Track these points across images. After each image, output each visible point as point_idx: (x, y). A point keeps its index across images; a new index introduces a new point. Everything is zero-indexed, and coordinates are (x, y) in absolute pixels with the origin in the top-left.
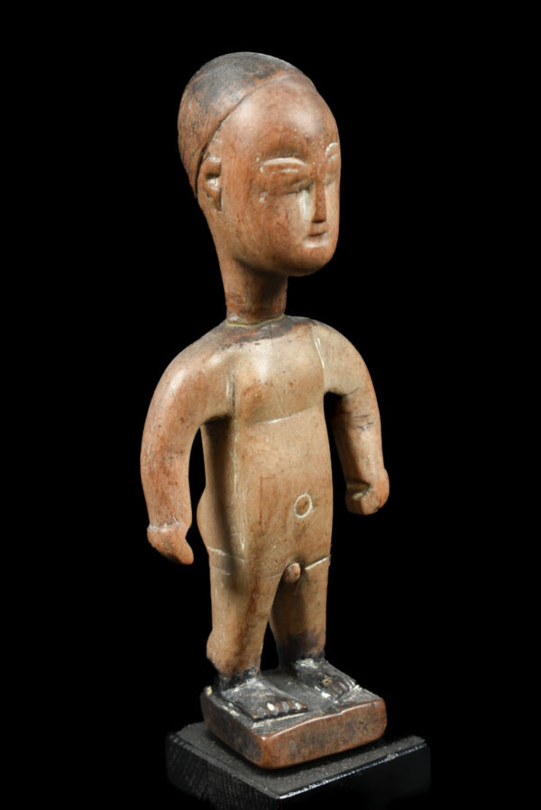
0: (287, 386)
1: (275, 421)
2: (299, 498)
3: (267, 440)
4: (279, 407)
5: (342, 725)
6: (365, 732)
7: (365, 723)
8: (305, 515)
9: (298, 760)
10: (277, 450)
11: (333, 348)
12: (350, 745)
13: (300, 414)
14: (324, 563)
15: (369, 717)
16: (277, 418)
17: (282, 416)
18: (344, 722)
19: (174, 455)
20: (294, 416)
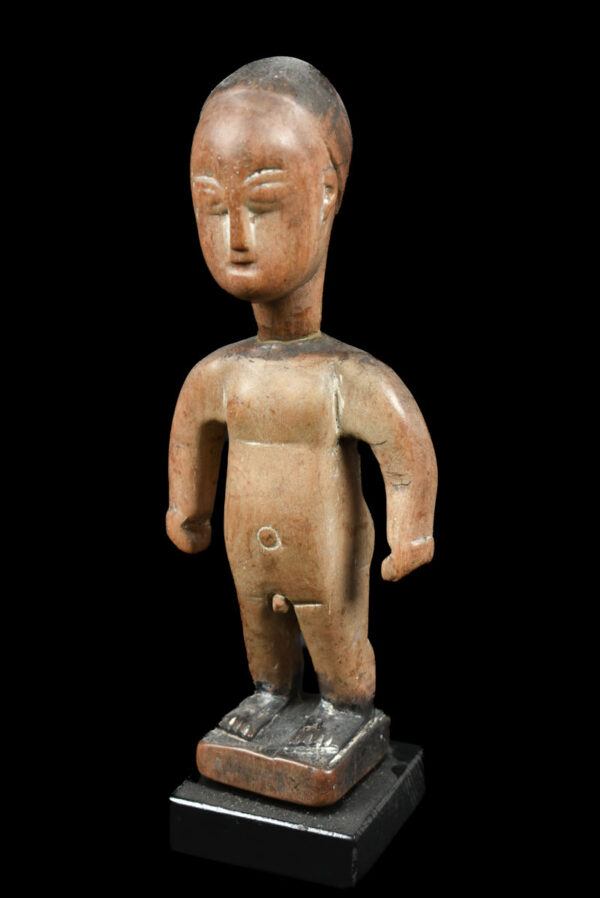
0: (268, 412)
1: (254, 444)
2: (263, 529)
3: (242, 460)
4: (258, 431)
5: (271, 771)
6: (295, 790)
7: (297, 782)
8: (272, 549)
9: (223, 780)
10: (249, 472)
11: (358, 390)
12: (277, 795)
13: (283, 445)
14: (316, 608)
15: (302, 779)
16: (257, 441)
17: (261, 441)
18: (274, 769)
19: (181, 446)
20: (276, 445)
